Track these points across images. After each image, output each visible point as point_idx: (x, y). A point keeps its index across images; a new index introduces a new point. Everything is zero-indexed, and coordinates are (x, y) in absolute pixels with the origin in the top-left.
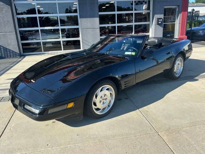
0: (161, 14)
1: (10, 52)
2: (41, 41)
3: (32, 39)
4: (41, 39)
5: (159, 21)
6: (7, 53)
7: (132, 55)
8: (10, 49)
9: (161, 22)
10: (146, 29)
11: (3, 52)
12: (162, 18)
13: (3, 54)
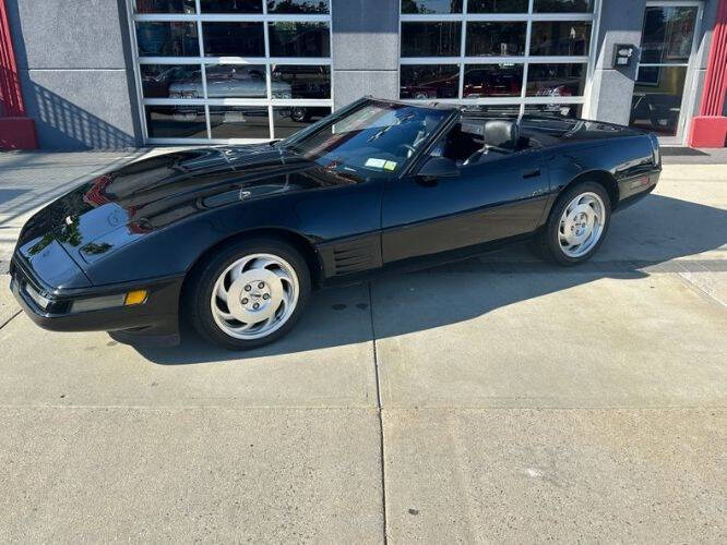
1: (107, 131)
2: (207, 103)
3: (182, 95)
4: (206, 96)
6: (99, 135)
7: (385, 171)
8: (110, 121)
9: (629, 59)
10: (572, 81)
11: (86, 129)
12: (632, 46)
13: (87, 135)
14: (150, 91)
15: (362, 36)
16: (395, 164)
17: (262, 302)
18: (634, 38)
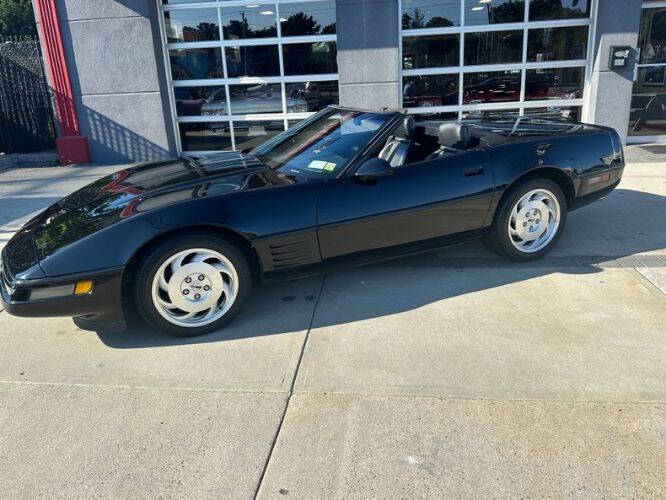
0: (625, 30)
1: (146, 146)
2: (231, 119)
3: (212, 112)
4: (230, 113)
5: (615, 58)
6: (139, 149)
7: (325, 172)
8: (148, 137)
9: (626, 59)
10: (573, 81)
11: (129, 145)
12: (628, 48)
13: (130, 150)
14: (183, 110)
15: (365, 52)
16: (334, 165)
17: (203, 293)
18: (631, 39)
